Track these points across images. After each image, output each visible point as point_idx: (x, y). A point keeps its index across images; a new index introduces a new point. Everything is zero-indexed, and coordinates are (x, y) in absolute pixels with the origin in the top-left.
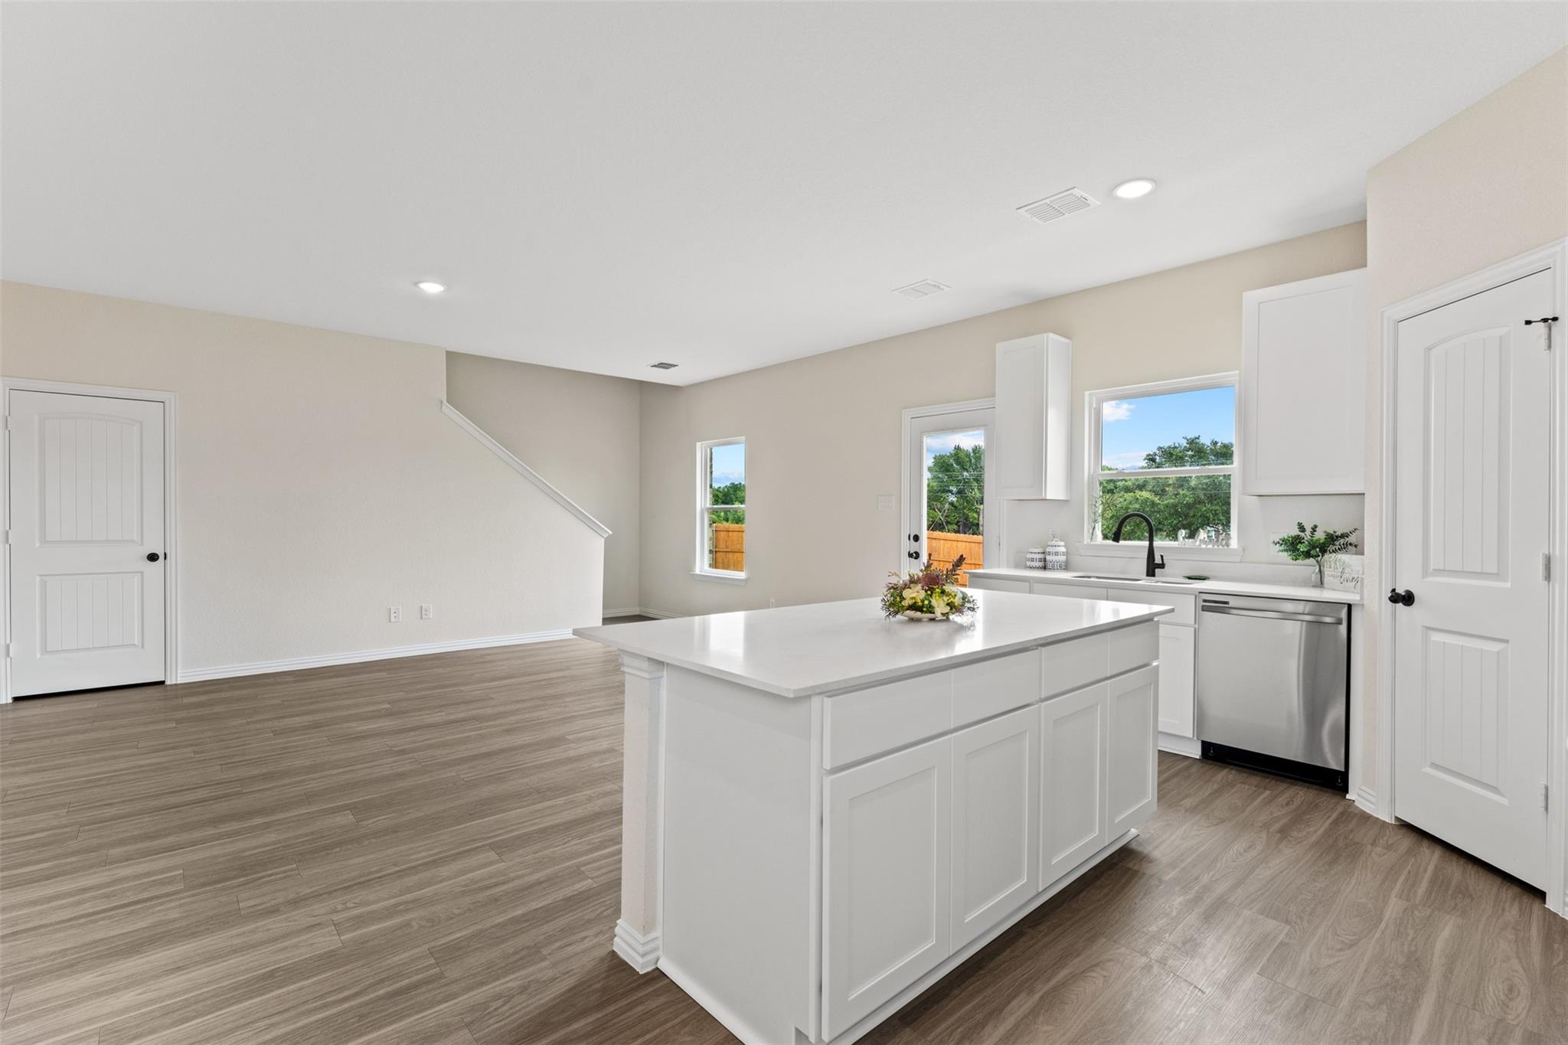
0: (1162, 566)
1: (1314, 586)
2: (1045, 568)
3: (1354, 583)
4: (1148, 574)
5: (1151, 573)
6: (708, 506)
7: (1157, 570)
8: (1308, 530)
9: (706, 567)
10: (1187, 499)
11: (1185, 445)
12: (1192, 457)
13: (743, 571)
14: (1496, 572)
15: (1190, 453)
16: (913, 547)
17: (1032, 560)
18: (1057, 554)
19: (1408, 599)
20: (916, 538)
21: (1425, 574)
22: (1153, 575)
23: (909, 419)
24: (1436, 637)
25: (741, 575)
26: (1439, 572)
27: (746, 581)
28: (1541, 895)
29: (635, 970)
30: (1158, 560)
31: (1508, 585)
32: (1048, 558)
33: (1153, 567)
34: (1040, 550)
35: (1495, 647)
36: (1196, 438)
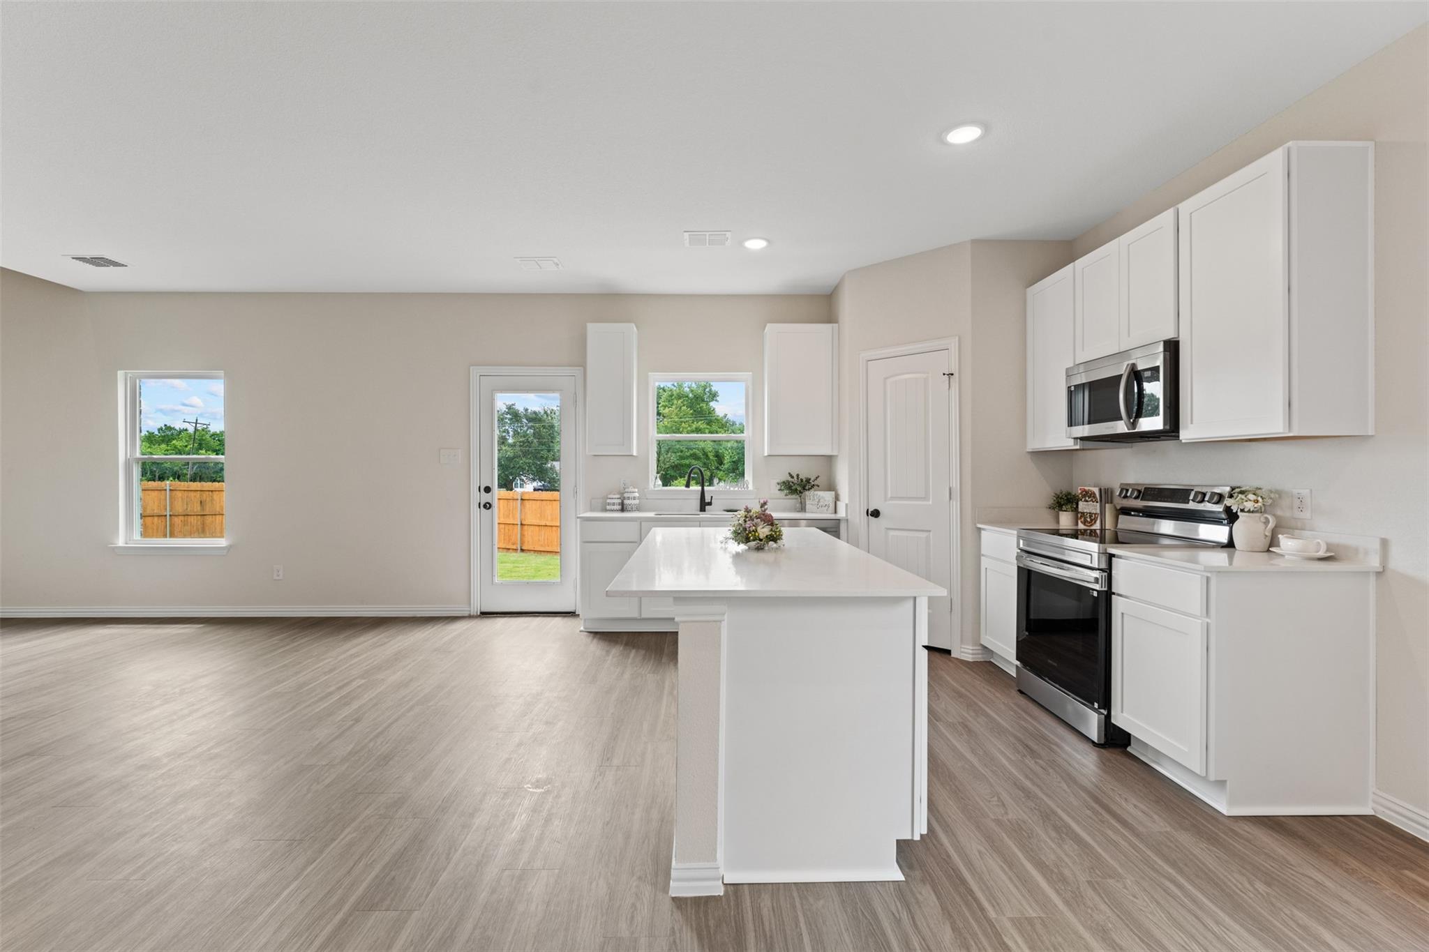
0: (710, 504)
1: (798, 511)
2: (623, 510)
3: (826, 507)
4: (701, 511)
5: (702, 509)
6: (138, 455)
7: (707, 507)
8: (795, 477)
9: (137, 536)
10: (509, 453)
11: (505, 409)
12: (511, 419)
13: (223, 537)
14: (923, 496)
15: (509, 416)
16: (486, 497)
17: (614, 504)
18: (634, 498)
19: (876, 514)
20: (488, 490)
21: (886, 500)
22: (705, 511)
23: (478, 376)
24: (892, 533)
25: (222, 542)
26: (892, 498)
27: (229, 548)
28: (948, 652)
29: (715, 896)
30: (707, 499)
31: (931, 502)
32: (626, 502)
33: (704, 505)
34: (618, 496)
35: (924, 535)
36: (513, 405)
